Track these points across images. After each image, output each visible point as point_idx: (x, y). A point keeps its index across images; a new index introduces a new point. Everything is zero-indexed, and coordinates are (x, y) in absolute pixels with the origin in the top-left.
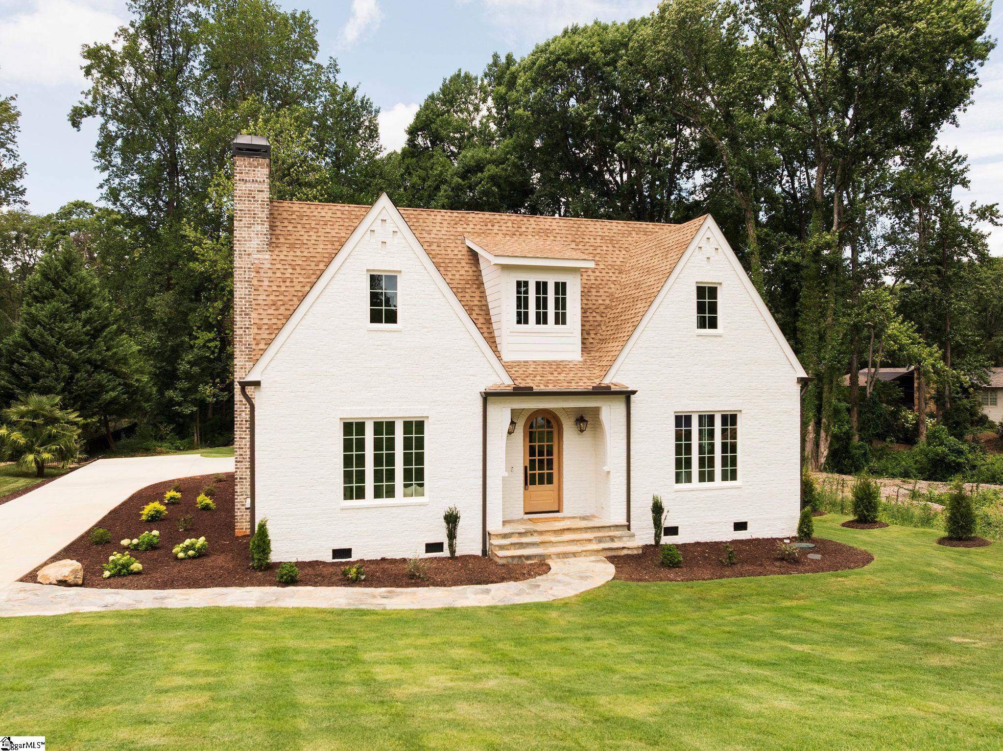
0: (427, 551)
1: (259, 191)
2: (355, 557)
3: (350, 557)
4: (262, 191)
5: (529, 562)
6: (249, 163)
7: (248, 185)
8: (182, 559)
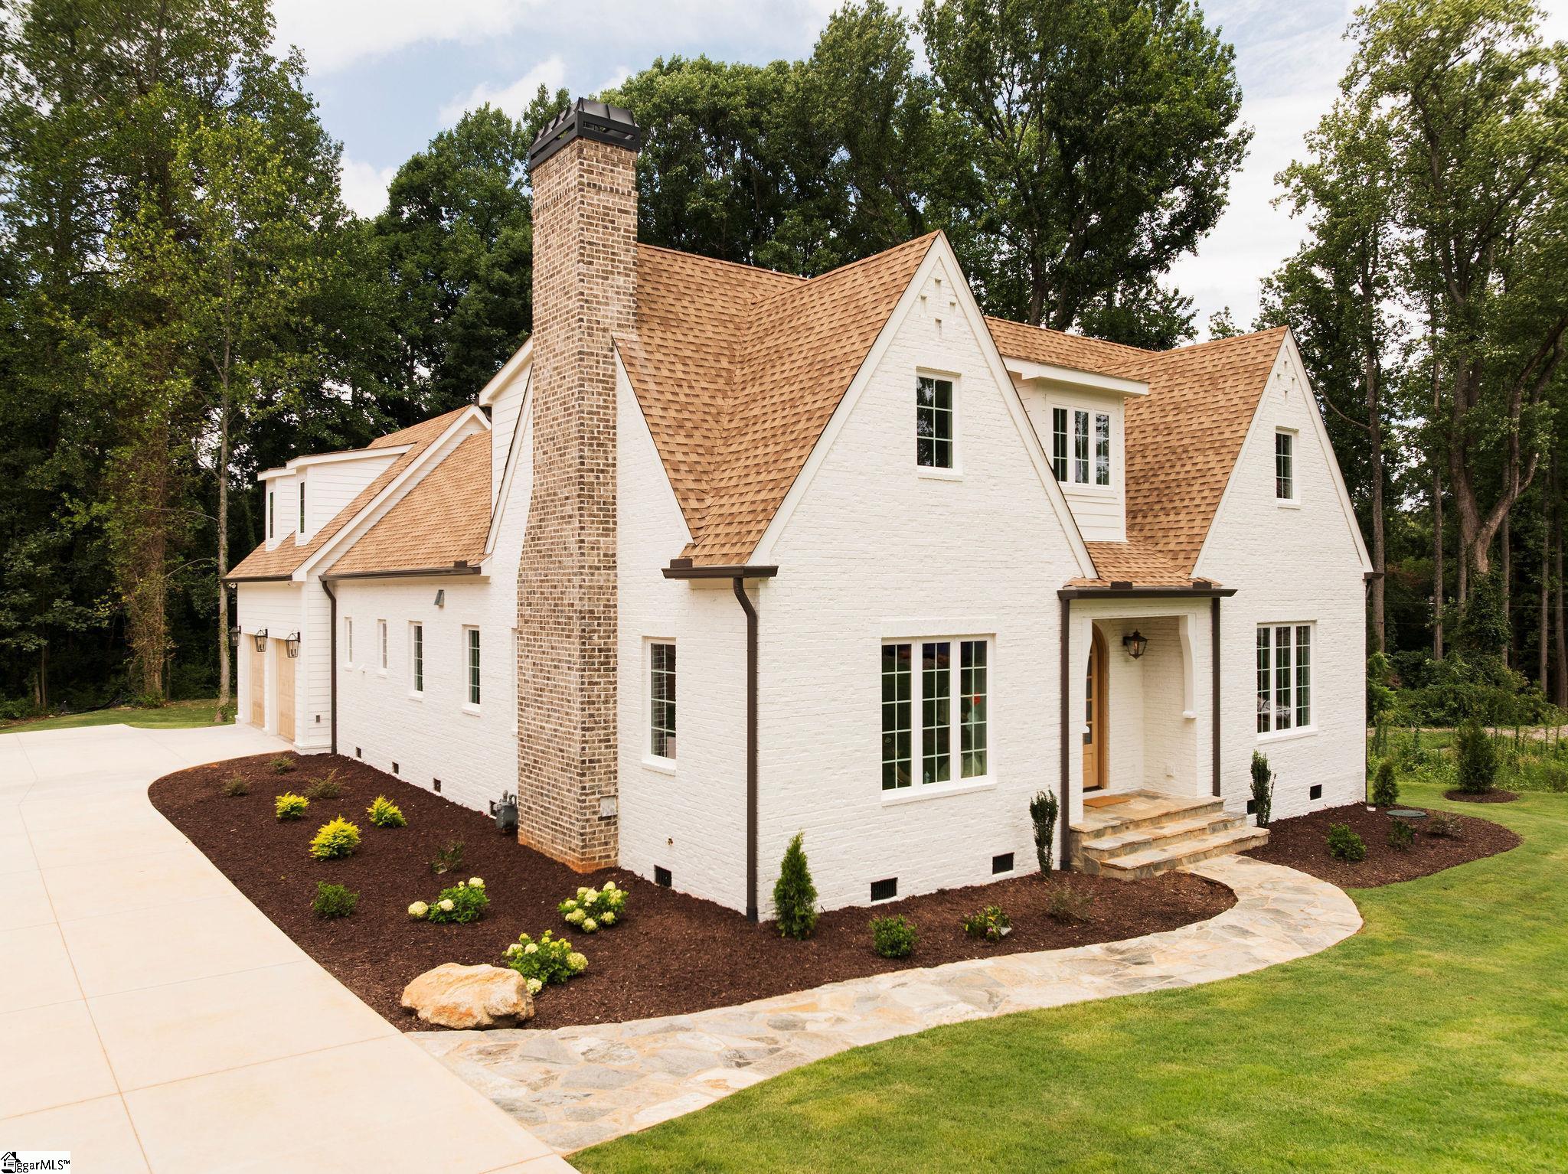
0: (995, 871)
1: (620, 211)
2: (901, 895)
3: (894, 893)
4: (626, 212)
5: (1158, 874)
6: (604, 156)
7: (603, 196)
8: (593, 932)
